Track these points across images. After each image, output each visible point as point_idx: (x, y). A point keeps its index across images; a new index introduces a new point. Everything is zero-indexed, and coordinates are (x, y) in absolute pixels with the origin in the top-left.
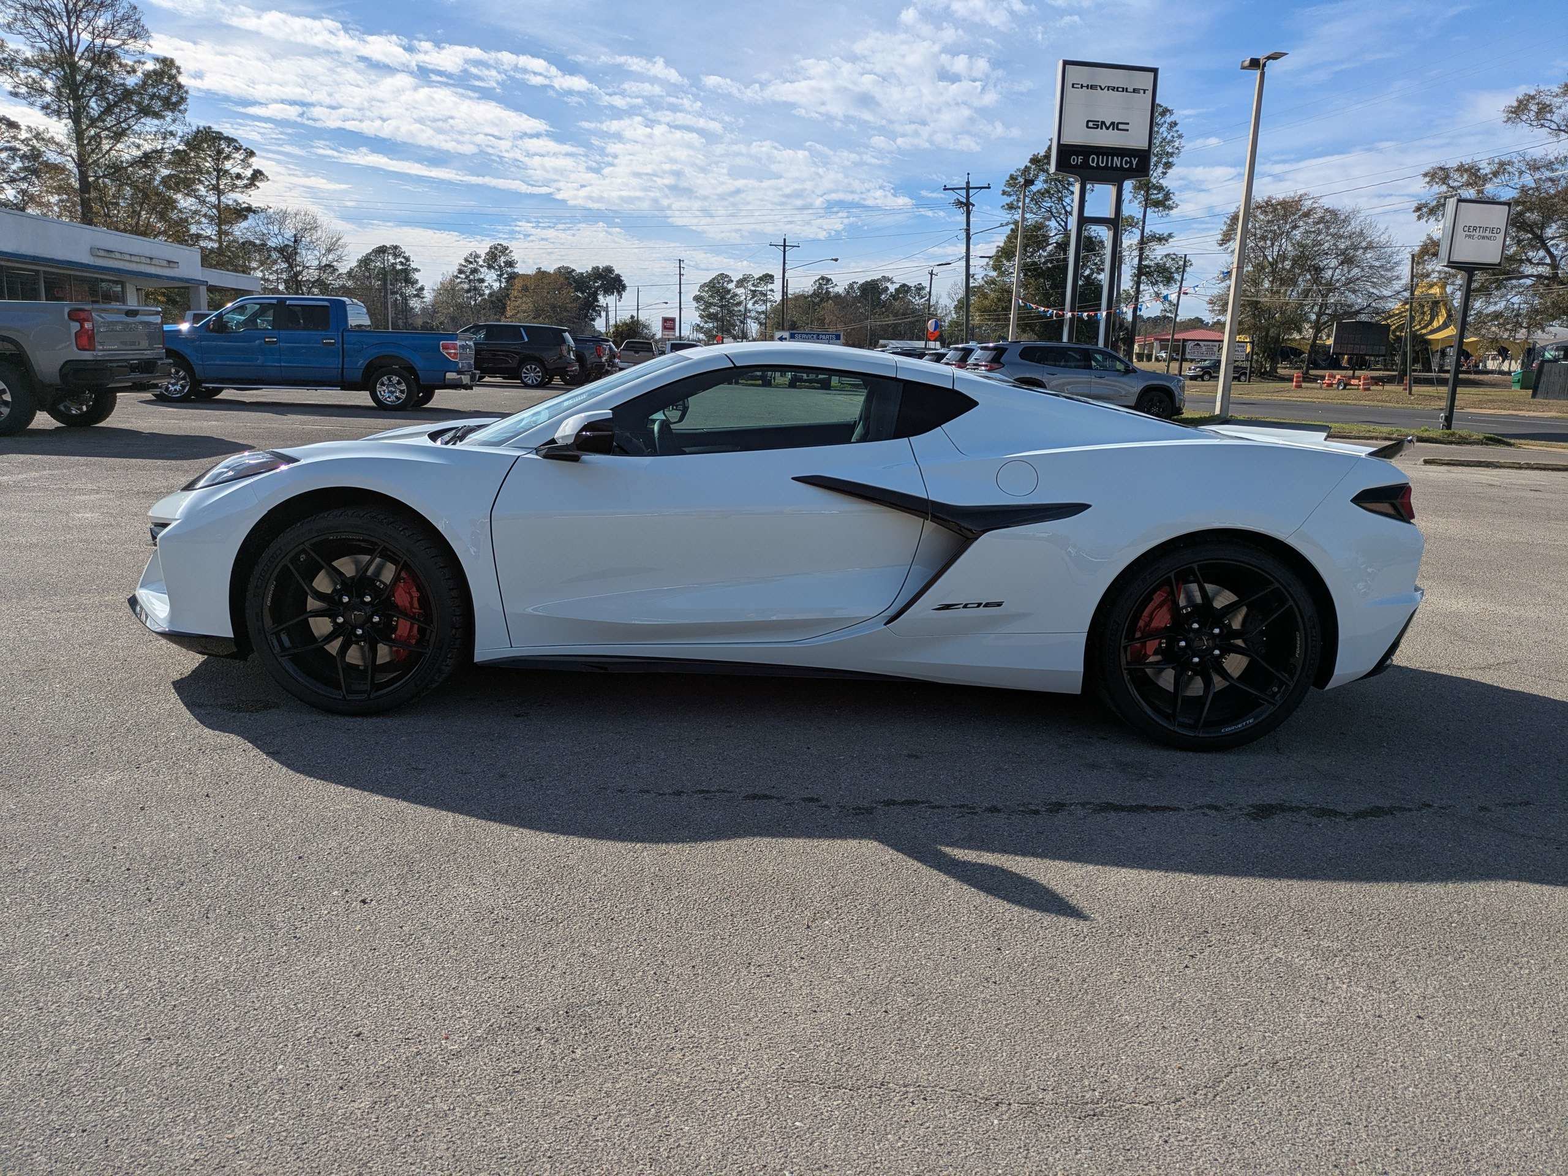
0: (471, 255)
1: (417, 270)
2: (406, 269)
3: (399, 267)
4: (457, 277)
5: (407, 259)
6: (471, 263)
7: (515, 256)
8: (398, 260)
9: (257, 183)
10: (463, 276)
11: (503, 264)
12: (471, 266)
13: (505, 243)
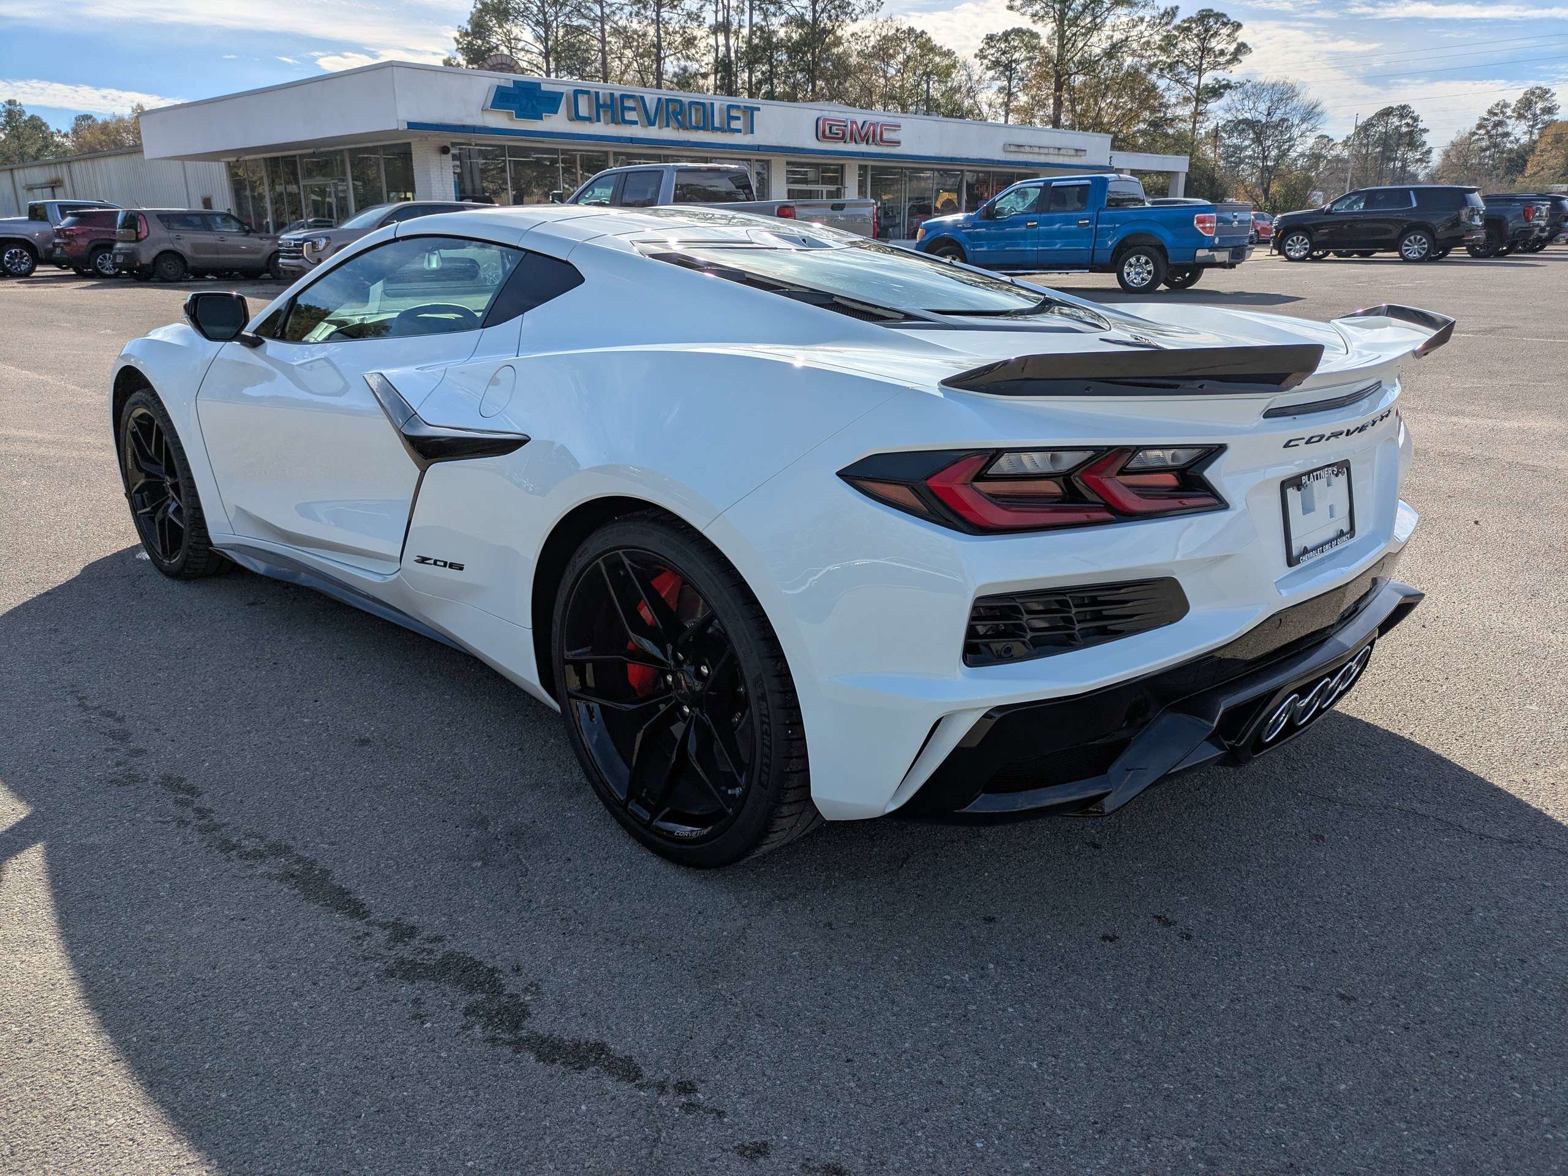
0: (1498, 105)
1: (1425, 131)
2: (1413, 131)
3: (1404, 129)
4: (1474, 134)
5: (1416, 119)
6: (1496, 114)
7: (1558, 100)
8: (1404, 122)
9: (1240, 57)
10: (1482, 132)
11: (1538, 112)
12: (1496, 118)
13: (1544, 84)
